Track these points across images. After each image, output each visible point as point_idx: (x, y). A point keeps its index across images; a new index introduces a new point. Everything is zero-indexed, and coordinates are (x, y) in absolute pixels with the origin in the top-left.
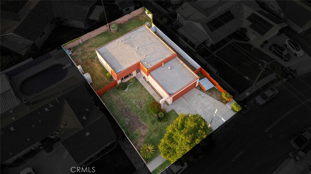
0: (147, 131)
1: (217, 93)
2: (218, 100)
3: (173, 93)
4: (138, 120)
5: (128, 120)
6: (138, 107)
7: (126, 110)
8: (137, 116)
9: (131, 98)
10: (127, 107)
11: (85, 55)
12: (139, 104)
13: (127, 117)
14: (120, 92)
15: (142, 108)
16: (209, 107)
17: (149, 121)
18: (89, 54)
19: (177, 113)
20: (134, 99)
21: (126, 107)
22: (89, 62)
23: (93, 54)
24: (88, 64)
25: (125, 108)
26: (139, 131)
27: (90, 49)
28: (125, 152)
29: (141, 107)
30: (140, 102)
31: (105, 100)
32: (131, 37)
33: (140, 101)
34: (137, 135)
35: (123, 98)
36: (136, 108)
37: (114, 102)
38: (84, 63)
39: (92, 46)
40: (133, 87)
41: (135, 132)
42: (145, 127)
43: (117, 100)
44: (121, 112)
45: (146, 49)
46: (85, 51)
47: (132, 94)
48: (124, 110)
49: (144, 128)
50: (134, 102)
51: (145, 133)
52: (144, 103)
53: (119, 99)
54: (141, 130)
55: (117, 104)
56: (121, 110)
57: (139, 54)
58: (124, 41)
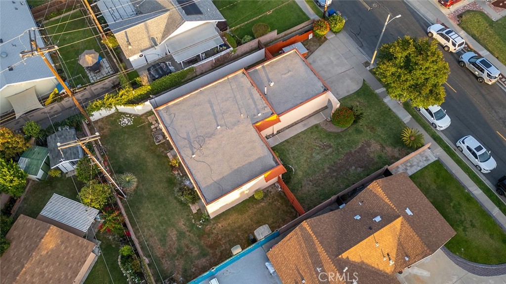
0: (373, 141)
2: (320, 45)
3: (322, 85)
4: (355, 153)
5: (353, 168)
6: (330, 150)
7: (335, 171)
8: (347, 154)
9: (311, 161)
10: (328, 168)
11: (186, 250)
12: (322, 149)
13: (348, 170)
14: (295, 179)
15: (332, 144)
16: (331, 58)
17: (356, 137)
18: (184, 242)
19: (341, 98)
20: (312, 157)
21: (328, 171)
22: (210, 240)
23: (188, 233)
24: (215, 242)
25: (330, 172)
26: (374, 152)
27: (172, 240)
29: (331, 147)
30: (320, 147)
32: (186, 137)
33: (317, 148)
34: (380, 157)
35: (308, 174)
36: (331, 154)
37: (317, 190)
38: (211, 251)
39: (164, 236)
40: (288, 156)
41: (376, 160)
42: (366, 144)
43: (313, 185)
44: (337, 179)
45: (222, 114)
46: (175, 251)
47: (303, 159)
48: (335, 174)
49: (369, 146)
50: (318, 157)
51: (377, 144)
52: (321, 141)
53: (310, 181)
54: (372, 150)
55: (321, 185)
56: (334, 179)
57: (234, 125)
58: (195, 150)
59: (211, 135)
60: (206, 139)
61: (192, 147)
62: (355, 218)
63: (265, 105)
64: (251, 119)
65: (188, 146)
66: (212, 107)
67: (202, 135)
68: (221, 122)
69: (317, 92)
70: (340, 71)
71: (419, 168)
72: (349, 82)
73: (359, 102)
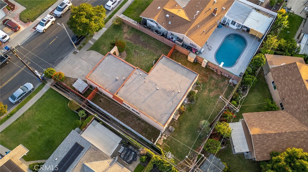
0: (124, 37)
1: (70, 84)
2: (69, 78)
3: (107, 57)
4: (133, 41)
5: (141, 40)
6: (137, 51)
7: (146, 46)
8: (135, 44)
9: (147, 56)
10: (146, 48)
11: (215, 85)
12: (138, 53)
13: (143, 42)
15: (133, 51)
16: (77, 69)
18: (212, 88)
20: (144, 56)
22: (205, 78)
23: (208, 89)
24: (204, 76)
25: (148, 47)
26: (129, 35)
27: (214, 93)
28: (134, 21)
29: (135, 51)
30: (137, 55)
31: (167, 49)
32: (171, 102)
33: (138, 55)
34: (130, 32)
35: (154, 54)
36: (139, 49)
37: (159, 49)
38: (209, 76)
39: (215, 97)
40: (149, 65)
41: (133, 33)
43: (158, 51)
44: (150, 44)
46: (218, 89)
47: (147, 59)
48: (148, 45)
49: (127, 38)
50: (143, 54)
51: (124, 35)
52: (134, 55)
53: (156, 53)
55: (156, 48)
56: (150, 45)
57: (152, 83)
58: (176, 93)
59: (164, 90)
60: (167, 91)
61: (175, 96)
62: (170, 24)
63: (134, 74)
64: (145, 76)
65: (176, 98)
66: (147, 99)
67: (166, 95)
68: (154, 89)
69: (113, 58)
70: (85, 62)
71: (129, 18)
72: (91, 56)
73: (103, 48)
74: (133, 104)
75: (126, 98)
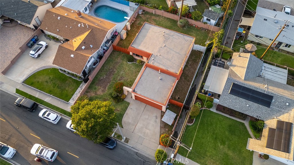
0: (102, 94)
1: (168, 132)
3: (137, 92)
4: (107, 84)
5: (105, 77)
6: (119, 78)
8: (110, 82)
9: (124, 69)
10: (115, 71)
12: (122, 77)
13: (107, 75)
14: (125, 60)
15: (119, 81)
16: (148, 131)
17: (111, 91)
19: (128, 108)
20: (124, 71)
21: (115, 70)
25: (113, 70)
26: (99, 89)
27: (152, 22)
28: (79, 88)
29: (119, 80)
30: (124, 77)
31: (113, 55)
32: (173, 36)
33: (124, 76)
34: (95, 89)
35: (121, 64)
36: (117, 77)
37: (115, 61)
38: (138, 26)
40: (134, 66)
41: (97, 87)
42: (104, 91)
43: (117, 62)
44: (109, 70)
45: (168, 51)
47: (127, 68)
48: (111, 71)
50: (121, 73)
51: (99, 94)
52: (125, 80)
53: (119, 63)
54: (100, 90)
55: (114, 63)
56: (110, 69)
57: (159, 50)
58: (165, 34)
59: (164, 42)
60: (165, 39)
61: (167, 34)
62: (92, 46)
63: (154, 65)
64: (155, 56)
66: (175, 52)
67: (168, 40)
68: (165, 48)
69: (138, 87)
70: (138, 124)
71: (76, 93)
72: (130, 121)
73: (118, 111)
74: (182, 60)
75: (178, 66)
